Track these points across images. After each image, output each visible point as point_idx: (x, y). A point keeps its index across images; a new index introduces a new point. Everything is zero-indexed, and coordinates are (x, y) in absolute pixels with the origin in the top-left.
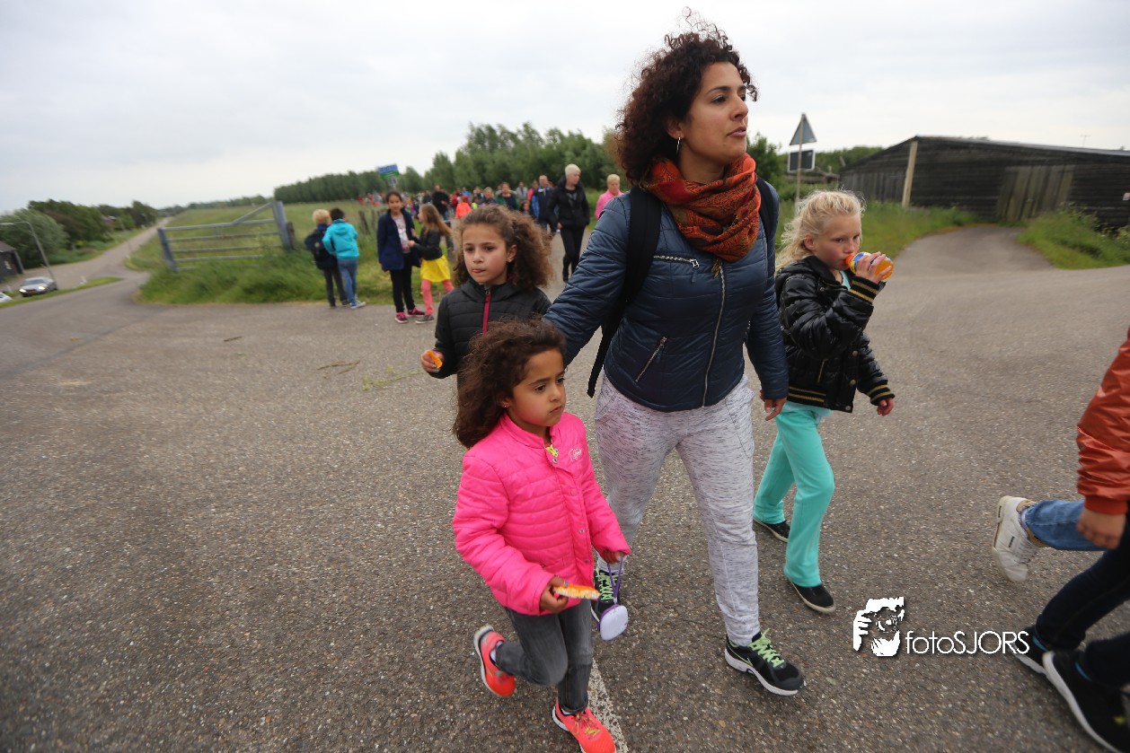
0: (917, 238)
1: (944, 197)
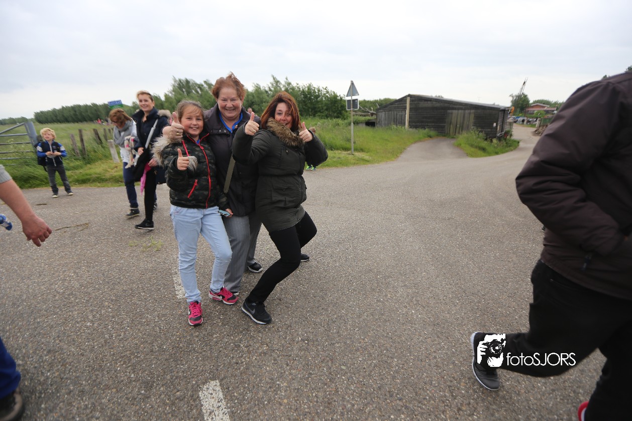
0: (412, 143)
1: (423, 124)
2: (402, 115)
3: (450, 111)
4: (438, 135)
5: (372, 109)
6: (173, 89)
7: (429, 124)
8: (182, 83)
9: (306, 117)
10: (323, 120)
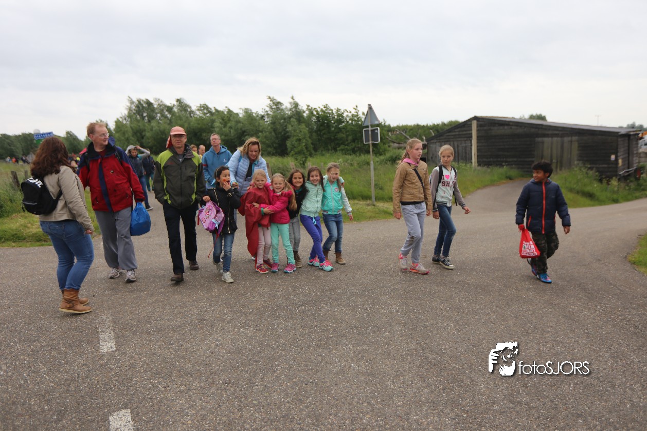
0: (479, 188)
1: (499, 159)
2: (466, 147)
3: (540, 139)
4: (522, 176)
5: (424, 138)
6: (129, 113)
7: (508, 160)
8: (142, 105)
9: (324, 152)
10: (348, 157)
